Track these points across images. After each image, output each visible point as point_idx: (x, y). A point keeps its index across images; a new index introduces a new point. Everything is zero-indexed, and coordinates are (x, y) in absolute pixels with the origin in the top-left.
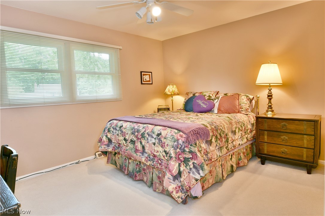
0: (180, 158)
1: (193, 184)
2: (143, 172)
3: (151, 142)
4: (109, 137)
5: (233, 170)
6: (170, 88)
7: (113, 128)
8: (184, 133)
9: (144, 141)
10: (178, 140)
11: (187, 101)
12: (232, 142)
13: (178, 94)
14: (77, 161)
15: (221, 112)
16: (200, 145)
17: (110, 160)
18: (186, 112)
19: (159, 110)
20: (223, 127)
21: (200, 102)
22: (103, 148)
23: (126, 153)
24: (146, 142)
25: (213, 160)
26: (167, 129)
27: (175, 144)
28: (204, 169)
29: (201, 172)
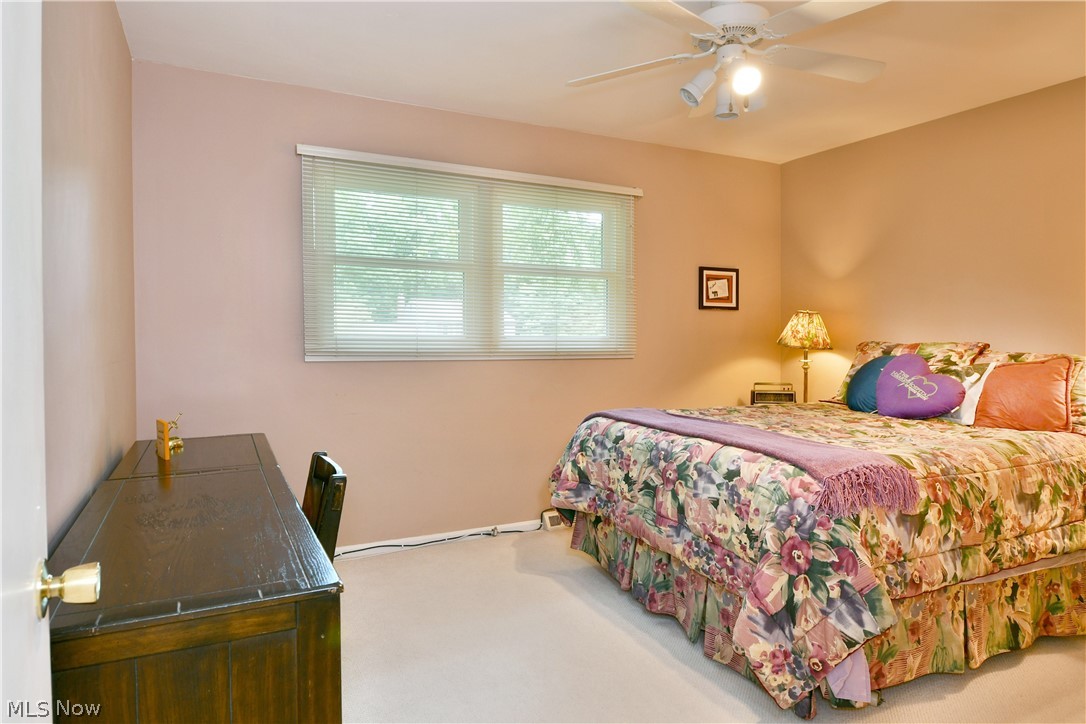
0: (797, 560)
1: (837, 656)
2: (675, 589)
3: (704, 496)
4: (582, 465)
5: (1017, 643)
6: (799, 326)
7: (594, 440)
8: (815, 478)
9: (685, 490)
10: (793, 498)
11: (859, 372)
12: (1016, 537)
13: (827, 348)
14: (489, 529)
15: (988, 421)
16: (874, 526)
17: (581, 539)
18: (849, 412)
19: (757, 397)
20: (979, 475)
21: (903, 378)
22: (562, 498)
23: (628, 523)
24: (691, 494)
25: (925, 588)
26: (760, 460)
27: (781, 512)
28: (882, 609)
29: (867, 616)
